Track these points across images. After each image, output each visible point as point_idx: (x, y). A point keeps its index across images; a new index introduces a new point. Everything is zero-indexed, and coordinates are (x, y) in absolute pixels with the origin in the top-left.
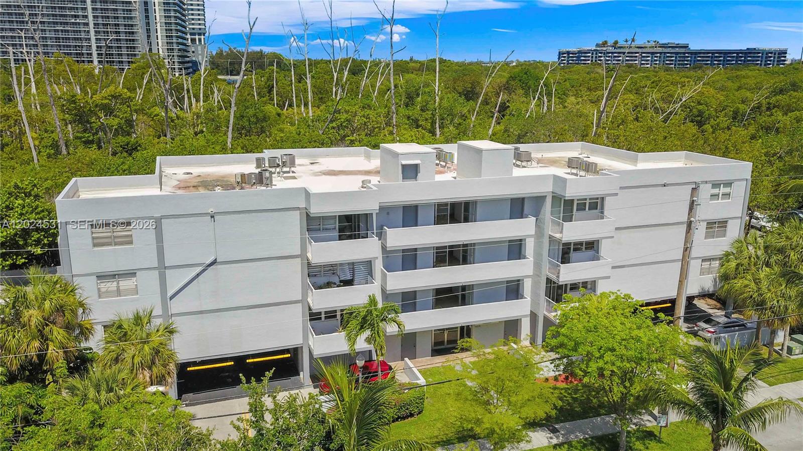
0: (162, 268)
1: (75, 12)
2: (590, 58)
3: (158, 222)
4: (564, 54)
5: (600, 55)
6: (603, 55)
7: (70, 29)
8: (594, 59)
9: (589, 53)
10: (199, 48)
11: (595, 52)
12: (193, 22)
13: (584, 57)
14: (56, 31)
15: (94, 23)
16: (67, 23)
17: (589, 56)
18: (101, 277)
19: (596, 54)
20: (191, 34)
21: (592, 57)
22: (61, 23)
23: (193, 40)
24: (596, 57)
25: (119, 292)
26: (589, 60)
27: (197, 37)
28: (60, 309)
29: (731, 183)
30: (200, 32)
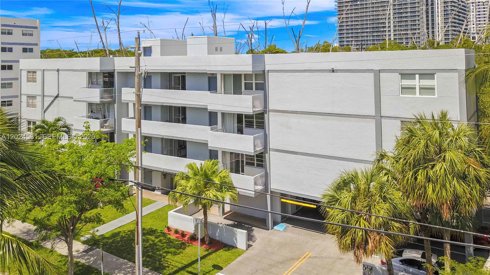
0: (43, 96)
1: (384, 25)
3: (43, 71)
7: (380, 34)
14: (373, 36)
15: (394, 30)
16: (379, 31)
18: (28, 97)
22: (376, 32)
29: (434, 74)
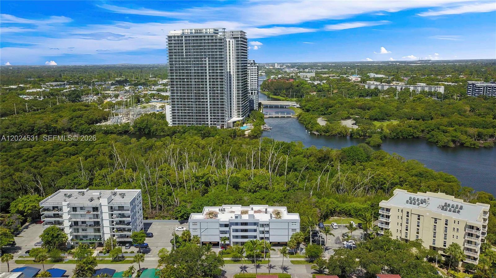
0: (201, 229)
2: (482, 91)
3: (200, 222)
4: (471, 85)
5: (489, 89)
6: (491, 89)
8: (485, 91)
9: (482, 87)
10: (254, 96)
11: (485, 87)
12: (252, 85)
13: (478, 90)
17: (481, 90)
18: (193, 229)
19: (487, 88)
20: (251, 90)
21: (484, 90)
23: (252, 93)
24: (486, 90)
25: (195, 231)
26: (481, 92)
27: (254, 92)
28: (188, 234)
30: (255, 89)
